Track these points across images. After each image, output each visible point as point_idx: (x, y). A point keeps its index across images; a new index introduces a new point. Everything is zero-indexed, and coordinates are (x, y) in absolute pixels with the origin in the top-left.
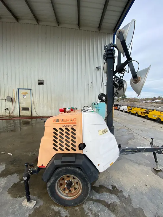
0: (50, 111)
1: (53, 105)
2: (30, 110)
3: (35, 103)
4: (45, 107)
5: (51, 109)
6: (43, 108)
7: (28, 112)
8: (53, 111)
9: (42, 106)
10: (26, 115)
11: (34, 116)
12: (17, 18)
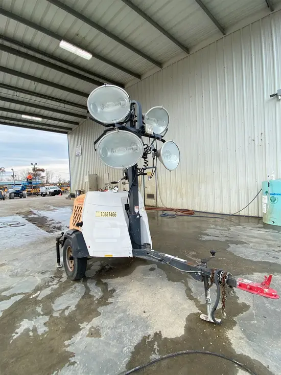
0: (179, 200)
1: (184, 190)
2: (155, 197)
3: (161, 188)
4: (173, 193)
5: (182, 197)
6: (171, 194)
7: (153, 200)
8: (184, 200)
9: (168, 192)
10: (151, 205)
11: (160, 206)
12: (139, 76)
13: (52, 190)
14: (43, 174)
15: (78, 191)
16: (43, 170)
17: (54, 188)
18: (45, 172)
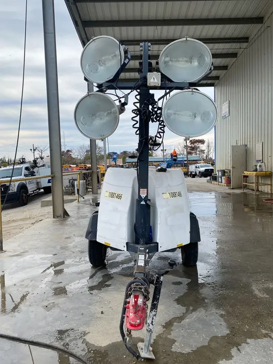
13: (202, 169)
14: (203, 147)
15: (221, 171)
16: (202, 142)
17: (206, 166)
18: (206, 144)
